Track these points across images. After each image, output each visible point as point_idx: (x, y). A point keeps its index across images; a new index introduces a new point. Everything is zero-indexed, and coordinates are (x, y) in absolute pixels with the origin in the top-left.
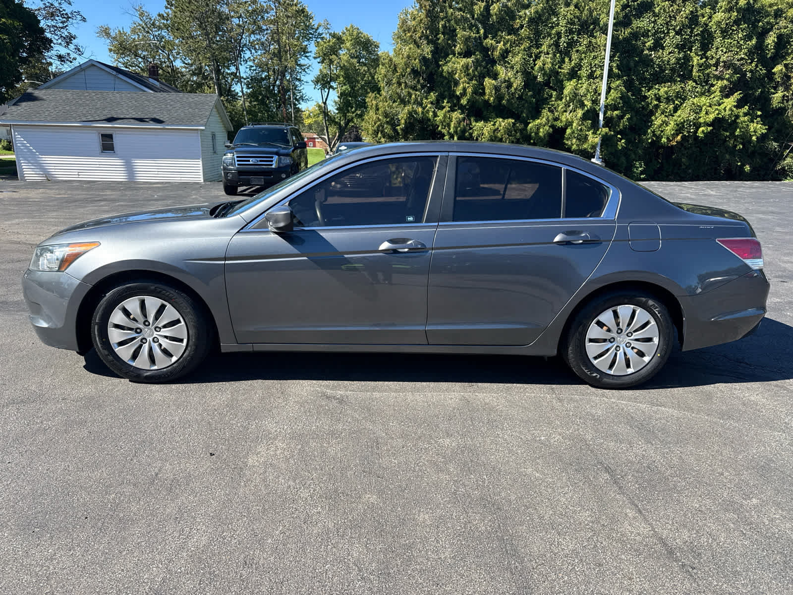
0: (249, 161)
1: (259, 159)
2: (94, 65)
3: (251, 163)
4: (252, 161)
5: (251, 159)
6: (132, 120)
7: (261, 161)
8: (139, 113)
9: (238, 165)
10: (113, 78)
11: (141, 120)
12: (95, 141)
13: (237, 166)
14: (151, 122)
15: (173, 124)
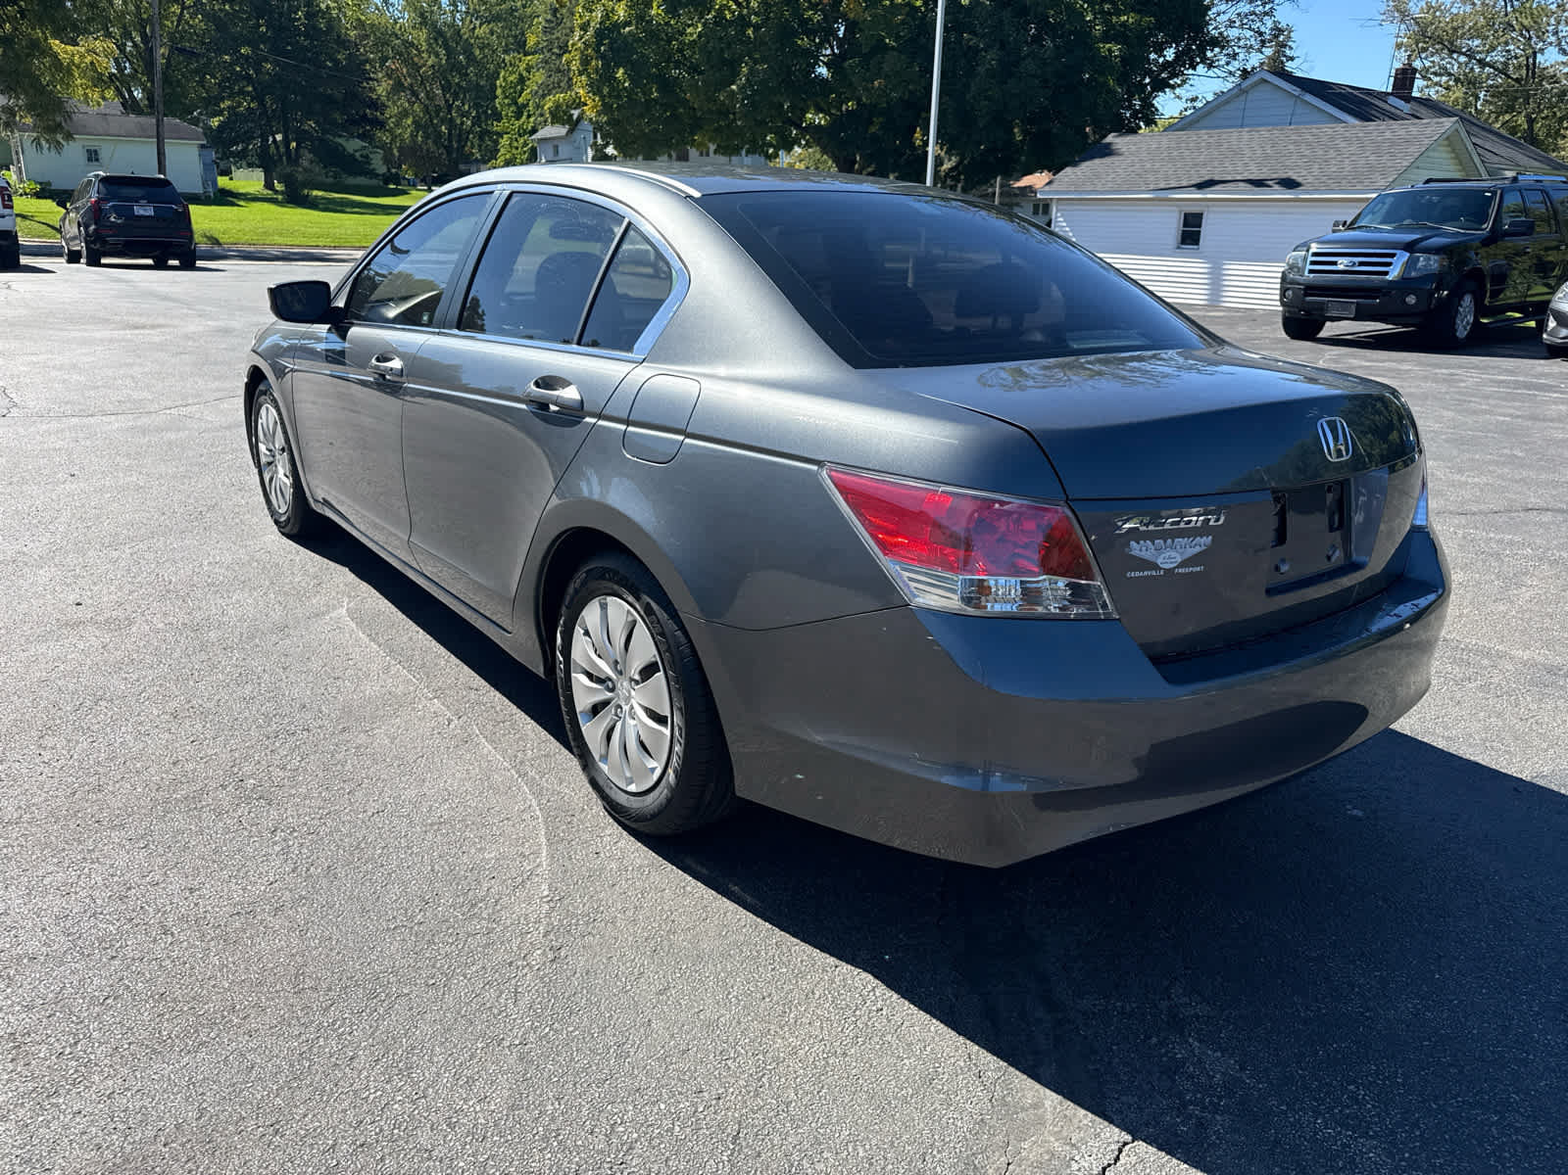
0: (1335, 263)
1: (1357, 260)
2: (1266, 81)
3: (1341, 267)
4: (1343, 263)
5: (1340, 260)
6: (1241, 184)
7: (1361, 264)
8: (1265, 170)
9: (1311, 271)
10: (1291, 102)
11: (1259, 183)
12: (1173, 225)
13: (1306, 273)
14: (1277, 187)
15: (1317, 191)
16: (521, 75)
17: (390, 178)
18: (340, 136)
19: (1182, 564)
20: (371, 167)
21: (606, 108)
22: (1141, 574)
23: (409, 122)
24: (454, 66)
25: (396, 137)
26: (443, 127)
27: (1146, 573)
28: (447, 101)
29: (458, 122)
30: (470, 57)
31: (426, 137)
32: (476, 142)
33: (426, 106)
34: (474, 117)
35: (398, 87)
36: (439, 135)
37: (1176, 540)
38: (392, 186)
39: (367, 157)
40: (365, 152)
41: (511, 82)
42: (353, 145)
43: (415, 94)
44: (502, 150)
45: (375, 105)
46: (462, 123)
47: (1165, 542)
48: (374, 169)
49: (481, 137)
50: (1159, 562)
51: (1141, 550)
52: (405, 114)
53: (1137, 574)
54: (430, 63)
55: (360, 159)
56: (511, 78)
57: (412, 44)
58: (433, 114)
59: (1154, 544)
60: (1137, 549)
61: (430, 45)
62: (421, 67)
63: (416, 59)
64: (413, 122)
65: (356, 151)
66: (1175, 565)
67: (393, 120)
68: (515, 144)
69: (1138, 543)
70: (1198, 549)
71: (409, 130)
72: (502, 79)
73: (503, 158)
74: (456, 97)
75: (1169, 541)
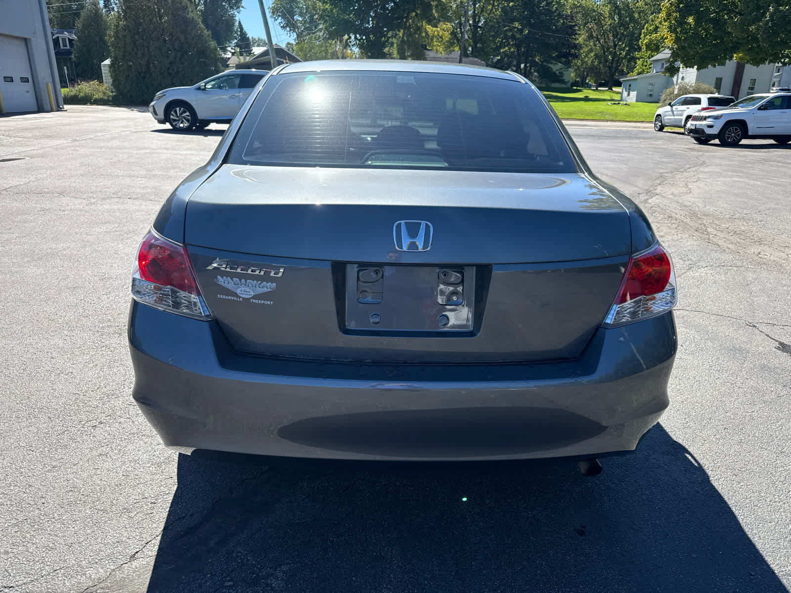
16: (656, 26)
17: (575, 84)
18: (551, 63)
19: (255, 297)
20: (563, 78)
21: (677, 40)
22: (227, 297)
23: (592, 55)
24: (622, 24)
25: (584, 62)
26: (610, 57)
27: (230, 297)
28: (614, 42)
29: (618, 53)
30: (632, 19)
31: (600, 62)
32: (626, 64)
33: (603, 46)
34: (627, 50)
35: (591, 37)
36: (606, 61)
37: (248, 281)
38: (575, 88)
39: (562, 73)
40: (561, 71)
41: (651, 30)
42: (556, 67)
43: (598, 40)
44: (638, 67)
45: (577, 47)
46: (620, 54)
47: (240, 281)
48: (564, 79)
49: (629, 61)
50: (238, 291)
51: (224, 283)
52: (591, 50)
53: (224, 297)
54: (609, 23)
55: (558, 74)
56: (651, 28)
57: (601, 14)
58: (606, 50)
59: (233, 281)
60: (221, 280)
61: (610, 14)
62: (604, 26)
63: (602, 22)
64: (594, 55)
65: (557, 70)
66: (251, 296)
67: (584, 54)
68: (645, 64)
69: (223, 278)
70: (265, 290)
71: (591, 59)
72: (645, 29)
73: (636, 71)
74: (620, 40)
75: (243, 280)
